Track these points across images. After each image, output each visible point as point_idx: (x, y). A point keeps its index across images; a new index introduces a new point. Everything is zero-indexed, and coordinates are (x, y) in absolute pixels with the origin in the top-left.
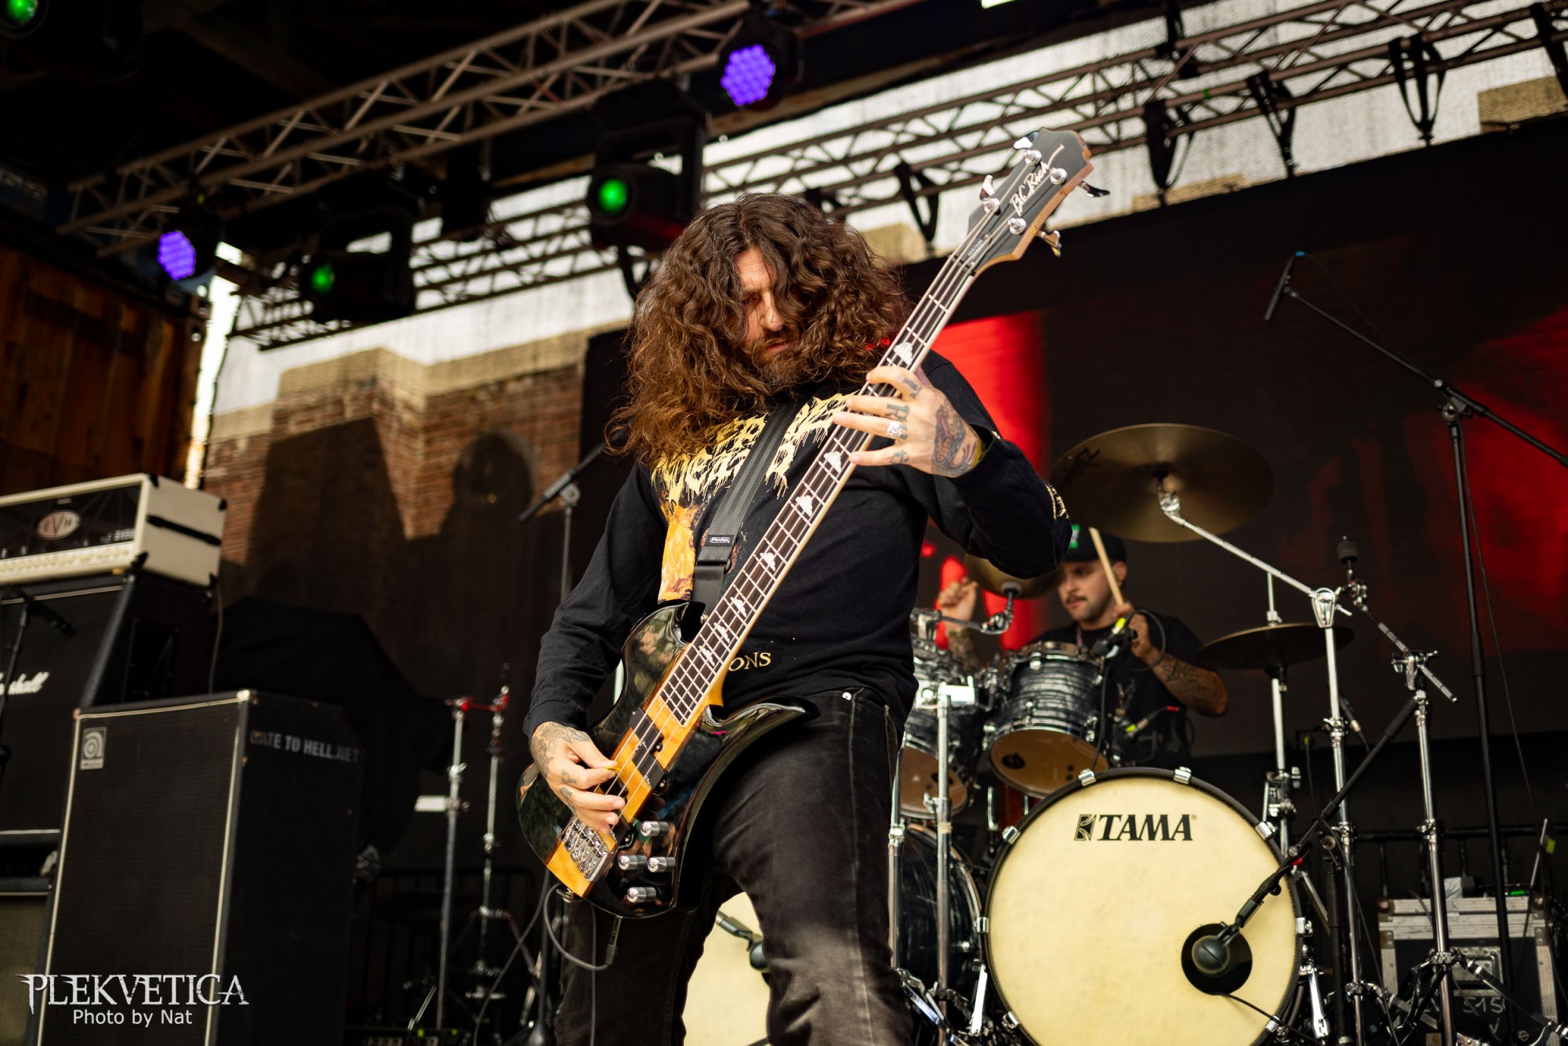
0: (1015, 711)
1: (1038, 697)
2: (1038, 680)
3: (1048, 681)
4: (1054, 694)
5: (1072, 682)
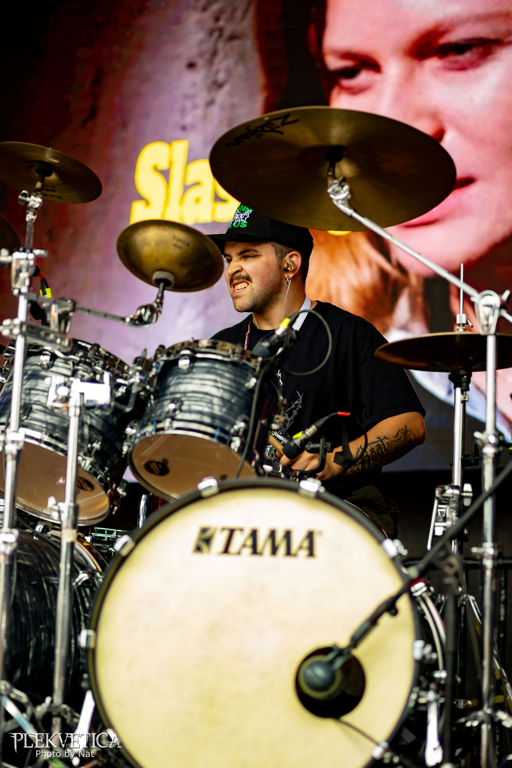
0: (159, 412)
1: (183, 399)
2: (186, 381)
3: (196, 381)
4: (201, 396)
5: (222, 383)
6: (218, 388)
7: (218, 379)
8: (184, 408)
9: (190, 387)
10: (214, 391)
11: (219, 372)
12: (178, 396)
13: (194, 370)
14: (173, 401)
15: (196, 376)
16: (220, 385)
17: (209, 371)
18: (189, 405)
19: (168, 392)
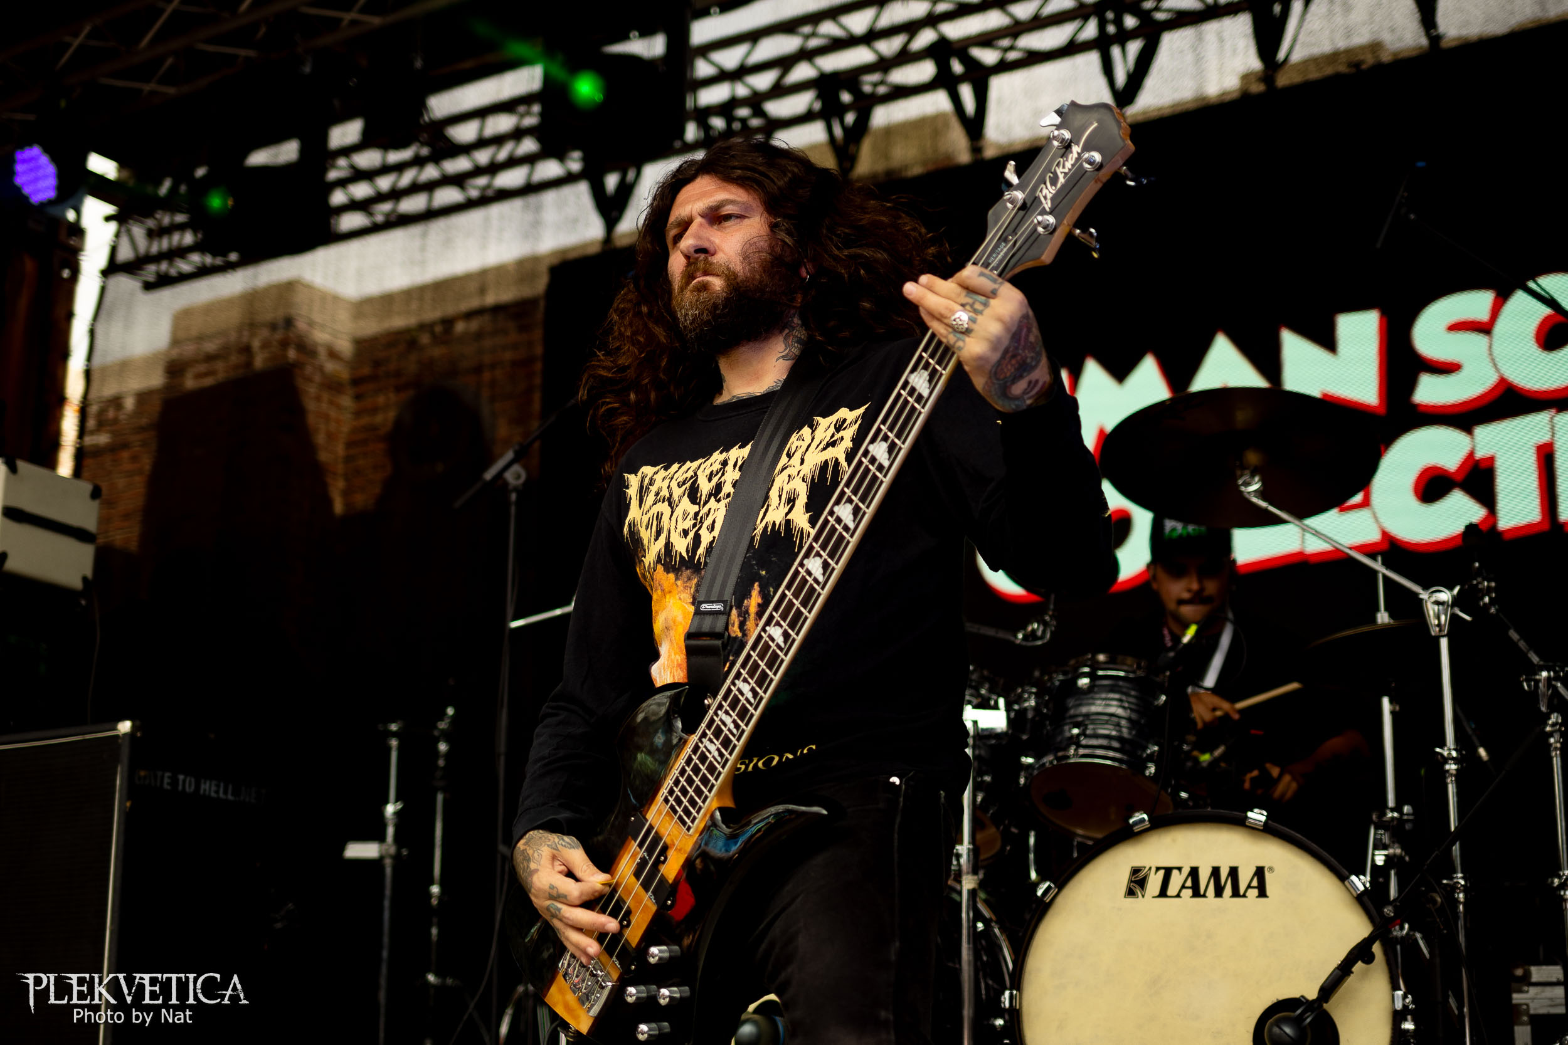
0: (1059, 739)
1: (1087, 722)
2: (1085, 702)
3: (1099, 702)
4: (1106, 718)
5: (1129, 702)
6: (1124, 708)
7: (1124, 698)
8: (1088, 732)
9: (1094, 709)
10: (1120, 712)
11: (1124, 690)
12: (1080, 719)
13: (1096, 689)
14: (1077, 725)
15: (1098, 696)
16: (1126, 705)
17: (1112, 689)
18: (1094, 729)
19: (1068, 715)
